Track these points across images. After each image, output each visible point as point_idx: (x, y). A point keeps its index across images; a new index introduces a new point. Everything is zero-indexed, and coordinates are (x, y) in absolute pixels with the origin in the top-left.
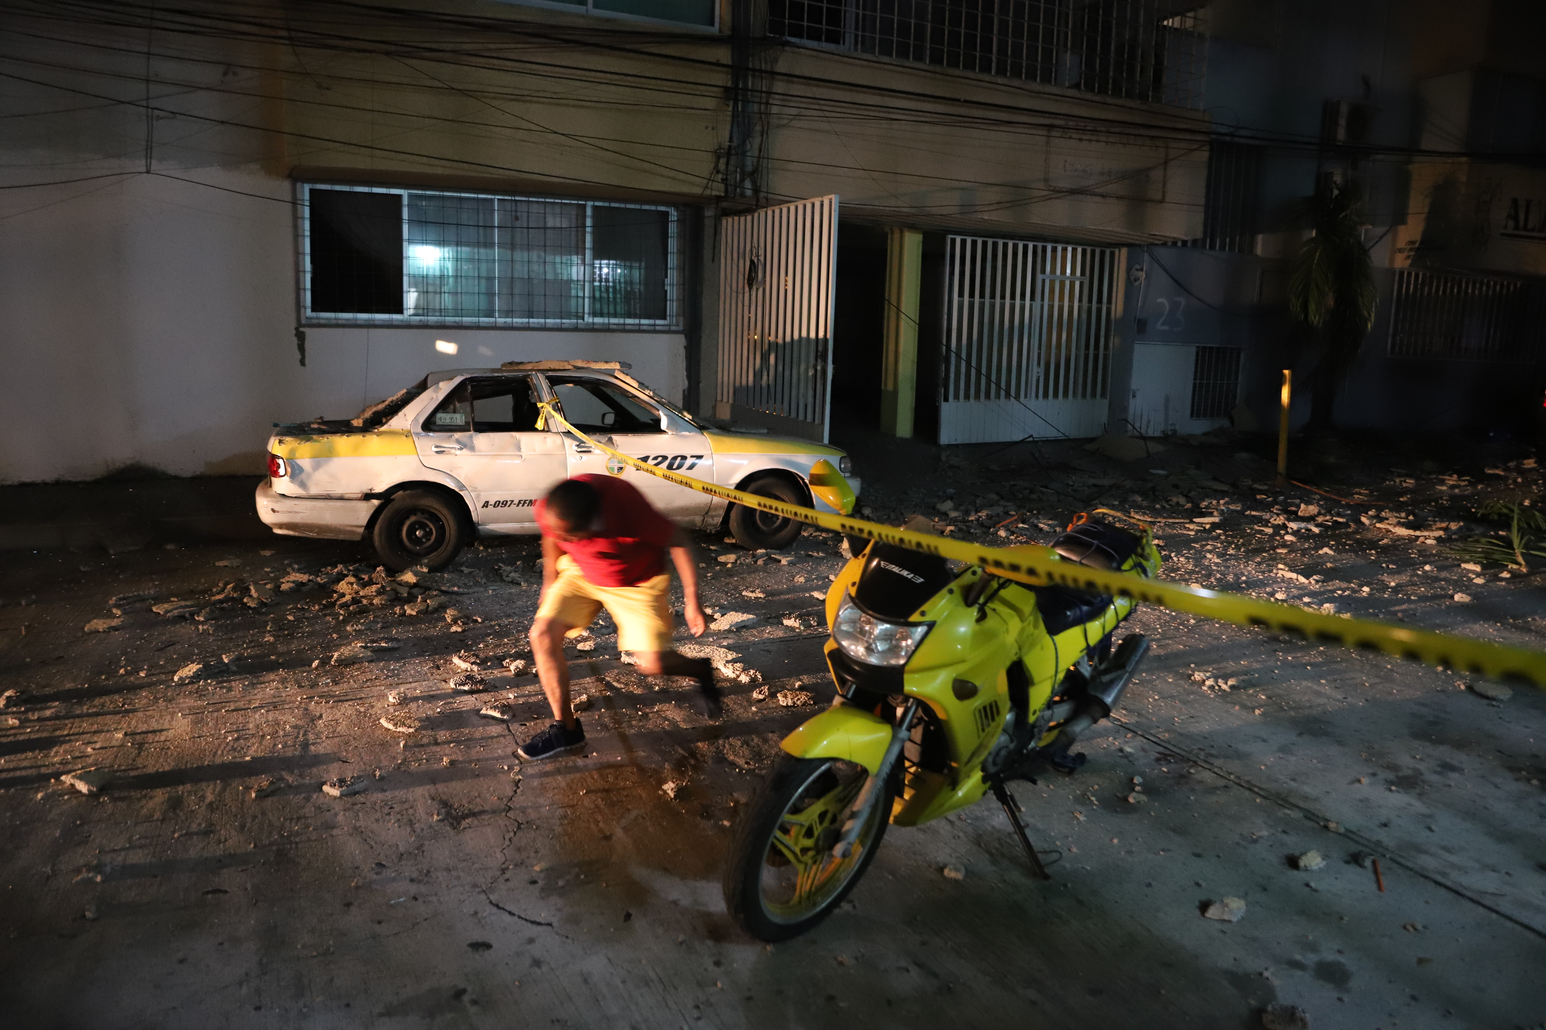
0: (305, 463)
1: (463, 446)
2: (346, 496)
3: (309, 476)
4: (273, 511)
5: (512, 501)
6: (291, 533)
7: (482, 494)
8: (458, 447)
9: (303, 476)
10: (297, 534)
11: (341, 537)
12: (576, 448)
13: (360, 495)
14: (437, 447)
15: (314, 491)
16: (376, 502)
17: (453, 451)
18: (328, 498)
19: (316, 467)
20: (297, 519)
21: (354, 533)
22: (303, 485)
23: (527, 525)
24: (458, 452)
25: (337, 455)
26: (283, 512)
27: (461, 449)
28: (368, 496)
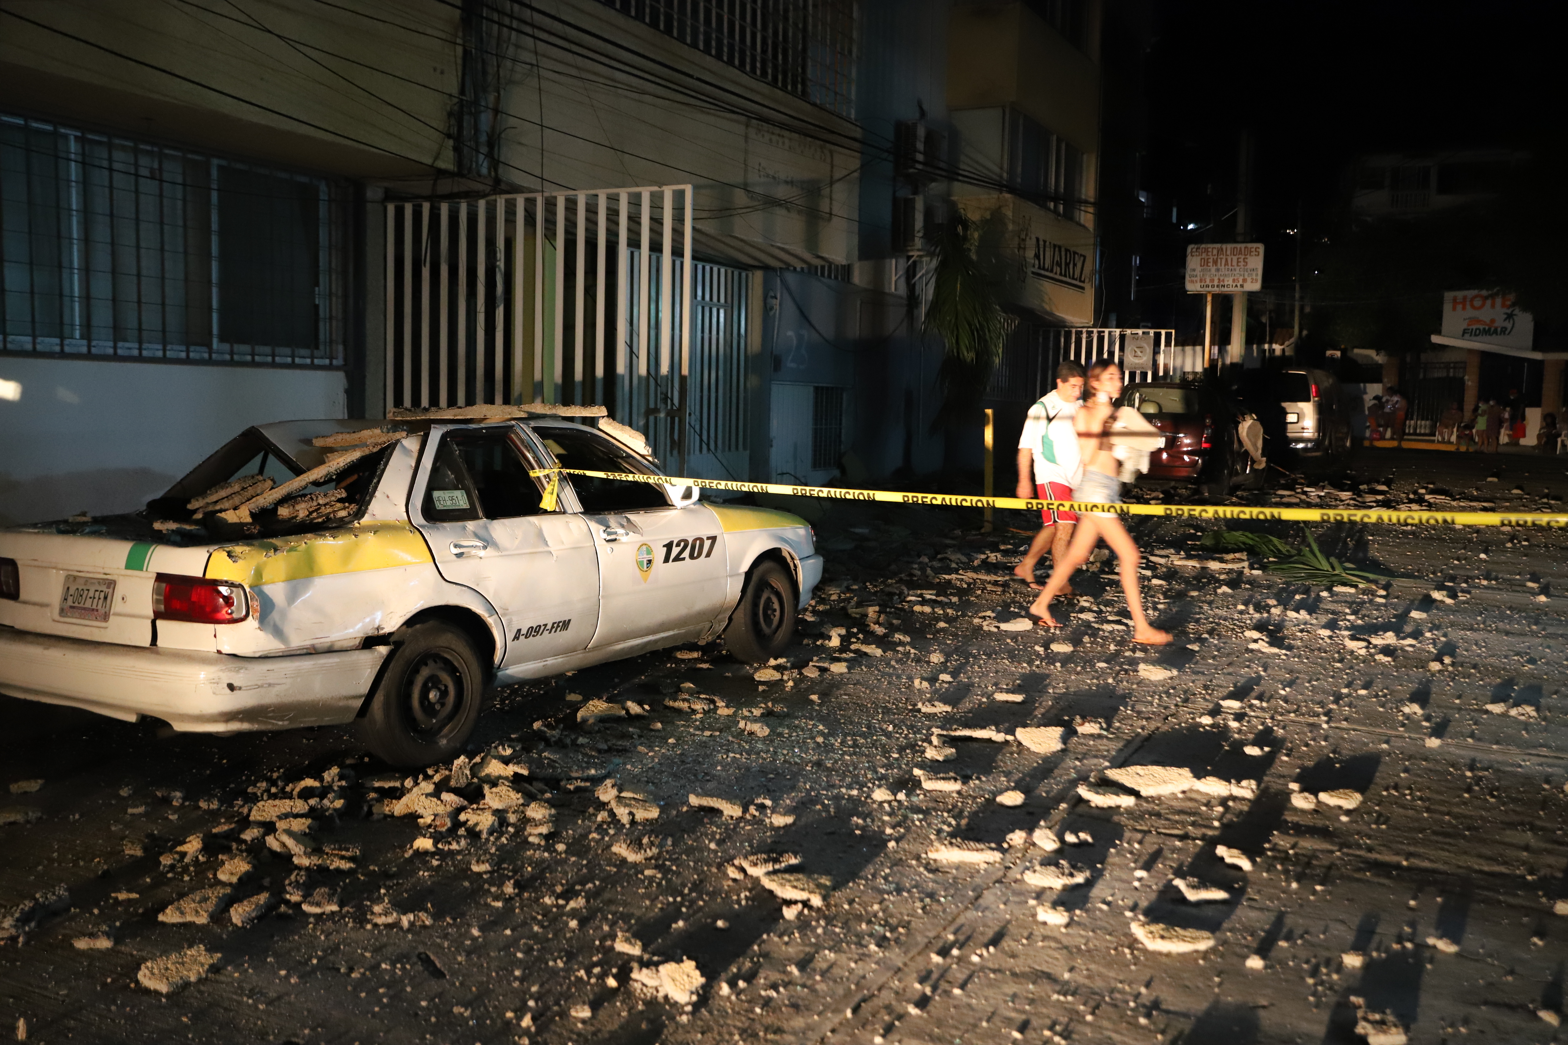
0: (276, 591)
1: (488, 542)
2: (337, 646)
3: (283, 614)
4: (231, 687)
5: (546, 625)
6: (245, 726)
7: (514, 619)
8: (480, 544)
9: (275, 616)
10: (255, 727)
11: (327, 721)
12: (605, 536)
13: (357, 642)
14: (456, 546)
15: (297, 641)
16: (383, 650)
17: (473, 552)
18: (312, 652)
19: (293, 596)
20: (270, 697)
21: (347, 709)
22: (278, 632)
23: (551, 661)
24: (482, 553)
25: (320, 573)
26: (250, 688)
27: (485, 548)
28: (369, 642)
